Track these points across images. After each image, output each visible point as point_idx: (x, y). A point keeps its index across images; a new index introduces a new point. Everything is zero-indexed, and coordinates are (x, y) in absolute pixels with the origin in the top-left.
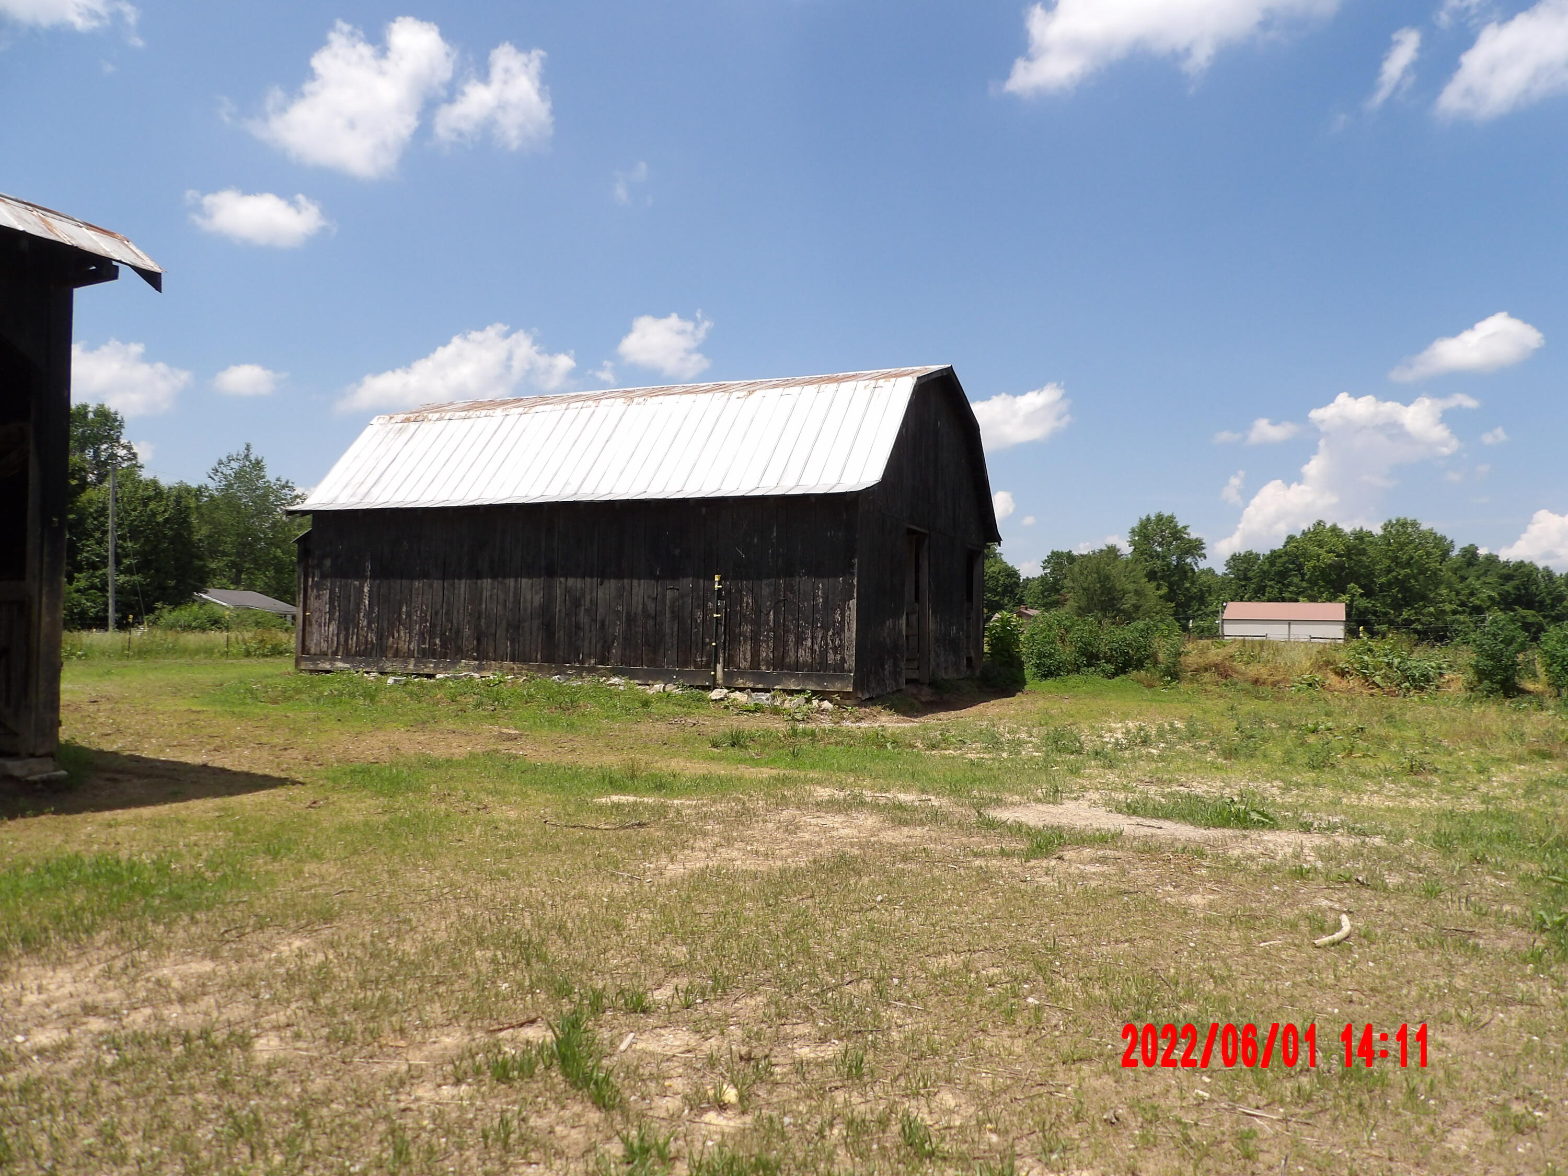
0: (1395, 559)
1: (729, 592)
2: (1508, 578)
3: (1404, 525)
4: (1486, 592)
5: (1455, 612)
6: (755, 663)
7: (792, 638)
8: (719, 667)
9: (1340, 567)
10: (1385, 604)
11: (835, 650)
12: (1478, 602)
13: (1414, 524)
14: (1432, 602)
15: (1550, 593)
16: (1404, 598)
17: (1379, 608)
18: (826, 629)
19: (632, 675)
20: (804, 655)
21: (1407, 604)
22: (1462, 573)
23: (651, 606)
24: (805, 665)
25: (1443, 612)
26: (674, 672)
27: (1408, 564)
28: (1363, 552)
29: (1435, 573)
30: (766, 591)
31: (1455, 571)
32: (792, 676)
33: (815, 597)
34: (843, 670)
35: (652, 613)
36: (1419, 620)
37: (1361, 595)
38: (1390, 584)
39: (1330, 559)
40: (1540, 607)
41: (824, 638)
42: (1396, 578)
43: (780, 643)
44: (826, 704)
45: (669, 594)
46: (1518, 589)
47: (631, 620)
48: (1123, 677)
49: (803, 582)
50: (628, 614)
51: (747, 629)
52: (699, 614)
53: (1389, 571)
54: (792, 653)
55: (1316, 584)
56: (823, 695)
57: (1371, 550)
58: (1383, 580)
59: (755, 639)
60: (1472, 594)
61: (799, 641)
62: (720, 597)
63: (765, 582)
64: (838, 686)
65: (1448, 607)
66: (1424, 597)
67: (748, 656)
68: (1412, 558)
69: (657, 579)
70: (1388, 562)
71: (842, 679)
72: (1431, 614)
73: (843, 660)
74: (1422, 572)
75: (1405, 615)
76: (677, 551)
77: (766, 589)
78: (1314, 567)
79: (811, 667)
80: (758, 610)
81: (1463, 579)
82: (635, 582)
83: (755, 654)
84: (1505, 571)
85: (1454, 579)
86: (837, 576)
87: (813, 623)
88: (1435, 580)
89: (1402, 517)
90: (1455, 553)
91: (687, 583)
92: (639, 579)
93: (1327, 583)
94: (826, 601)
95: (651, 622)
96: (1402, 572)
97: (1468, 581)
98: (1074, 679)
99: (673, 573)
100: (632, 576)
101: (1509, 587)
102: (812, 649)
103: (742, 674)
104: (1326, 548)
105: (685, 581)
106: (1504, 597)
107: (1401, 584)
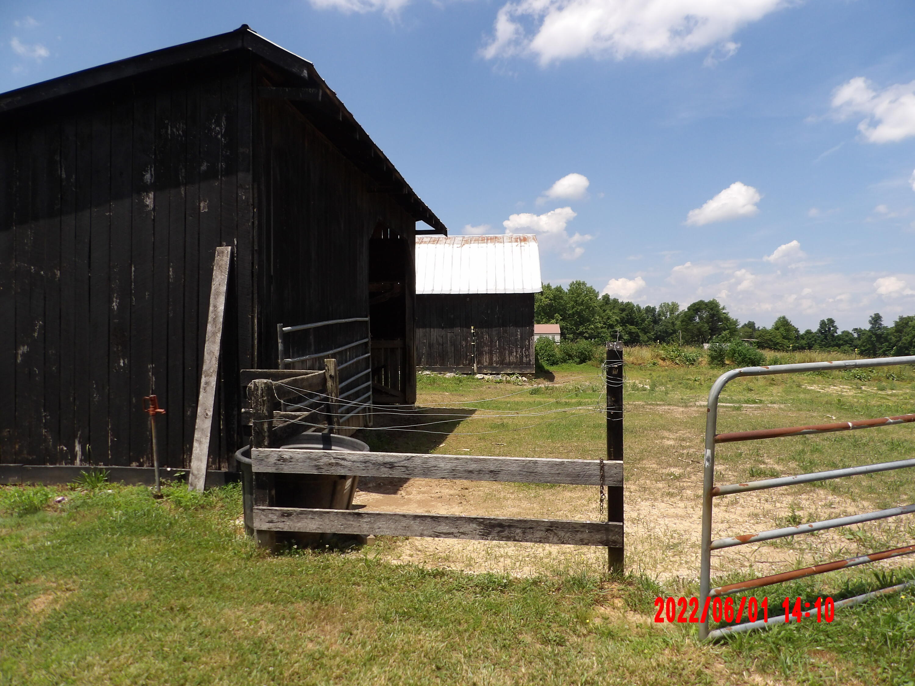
0: (576, 301)
1: (477, 333)
2: (623, 310)
3: (579, 284)
4: (615, 317)
5: (602, 328)
6: (491, 363)
7: (507, 352)
8: (475, 365)
9: (550, 305)
10: (571, 325)
11: (526, 356)
12: (611, 322)
13: (584, 284)
14: (593, 323)
15: (640, 317)
16: (580, 321)
17: (569, 326)
18: (522, 348)
19: (433, 370)
20: (512, 359)
21: (581, 324)
22: (604, 308)
23: (440, 340)
24: (513, 363)
25: (597, 328)
26: (454, 368)
27: (582, 304)
28: (561, 298)
29: (593, 309)
30: (494, 333)
31: (601, 307)
32: (508, 368)
33: (516, 335)
34: (530, 364)
35: (441, 342)
36: (587, 332)
37: (561, 320)
38: (573, 314)
39: (547, 301)
40: (637, 324)
41: (521, 352)
42: (576, 311)
43: (502, 354)
44: (524, 378)
45: (449, 335)
46: (627, 315)
47: (430, 346)
48: (584, 364)
49: (512, 329)
50: (429, 344)
51: (486, 349)
52: (464, 343)
53: (573, 307)
54: (507, 358)
55: (540, 314)
56: (522, 375)
57: (565, 298)
58: (571, 312)
59: (491, 353)
60: (608, 318)
61: (511, 353)
62: (474, 336)
63: (494, 329)
64: (529, 371)
65: (599, 325)
66: (589, 321)
67: (488, 360)
68: (583, 301)
69: (443, 328)
70: (572, 303)
71: (530, 368)
72: (592, 329)
73: (530, 360)
74: (588, 307)
75: (580, 330)
76: (452, 316)
77: (494, 331)
78: (539, 306)
79: (515, 364)
80: (492, 341)
81: (604, 311)
82: (432, 330)
83: (491, 359)
84: (622, 307)
85: (601, 311)
86: (526, 326)
87: (516, 346)
88: (593, 312)
89: (578, 280)
90: (600, 297)
91: (458, 330)
92: (434, 328)
93: (545, 314)
94: (521, 337)
95: (441, 347)
96: (579, 308)
97: (606, 312)
98: (564, 365)
99: (451, 325)
100: (430, 327)
101: (624, 315)
102: (516, 356)
103: (485, 368)
104: (545, 296)
105: (457, 329)
106: (622, 319)
107: (579, 314)
